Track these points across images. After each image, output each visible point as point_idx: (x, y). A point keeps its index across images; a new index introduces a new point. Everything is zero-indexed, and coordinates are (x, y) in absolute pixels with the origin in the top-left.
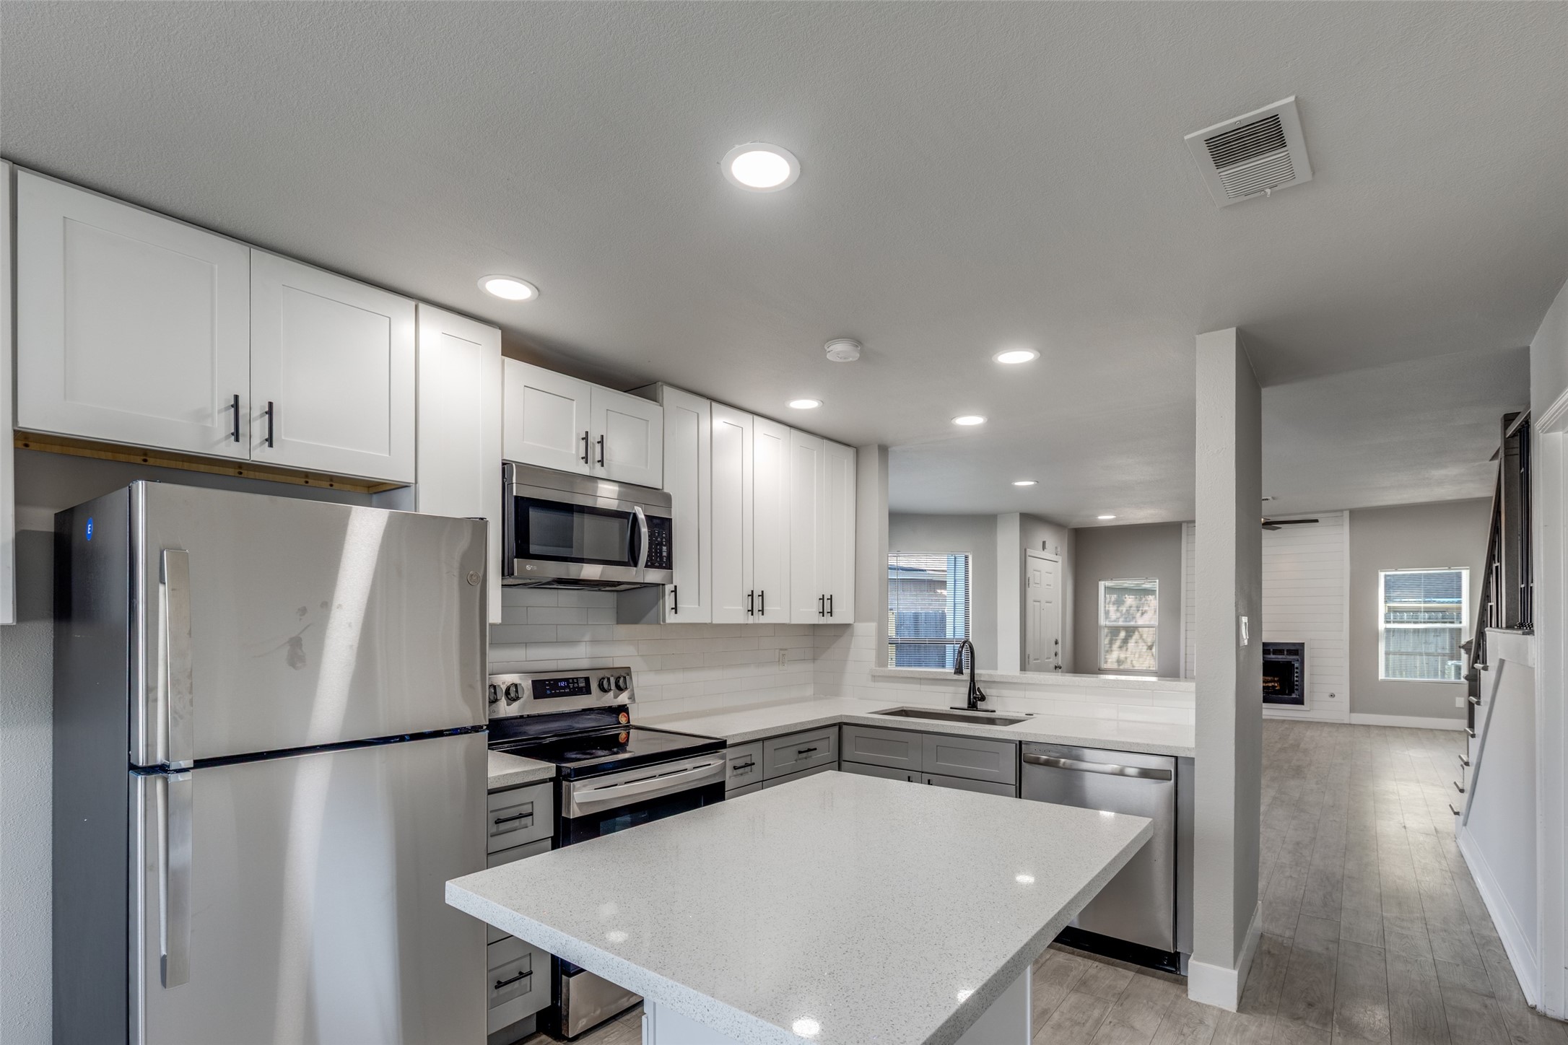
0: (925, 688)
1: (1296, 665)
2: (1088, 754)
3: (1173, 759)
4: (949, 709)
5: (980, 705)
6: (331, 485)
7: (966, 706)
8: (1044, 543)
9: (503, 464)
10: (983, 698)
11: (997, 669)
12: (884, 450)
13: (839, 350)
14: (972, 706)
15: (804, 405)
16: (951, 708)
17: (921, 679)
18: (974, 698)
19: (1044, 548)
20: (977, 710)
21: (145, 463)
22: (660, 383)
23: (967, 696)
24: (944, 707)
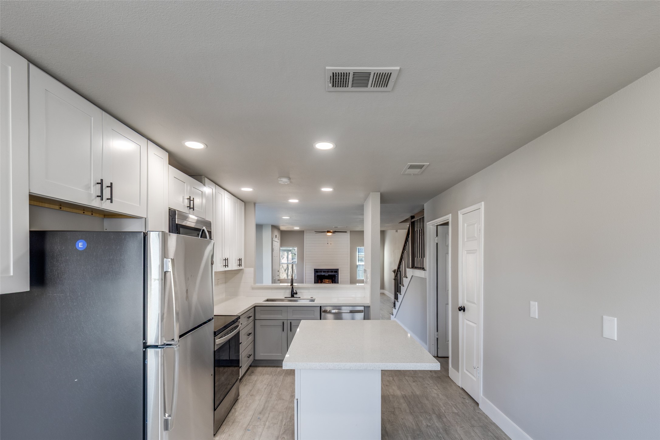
0: (273, 291)
1: (336, 276)
2: (343, 308)
3: (363, 307)
4: (284, 298)
5: (295, 296)
6: (92, 214)
7: (290, 296)
8: (276, 236)
9: (169, 210)
10: (296, 293)
11: (263, 283)
12: (255, 204)
13: (285, 180)
14: (292, 296)
15: (247, 190)
16: (285, 297)
17: (272, 288)
18: (293, 293)
19: (276, 237)
20: (294, 297)
21: (60, 209)
22: (203, 176)
23: (291, 293)
24: (282, 297)
